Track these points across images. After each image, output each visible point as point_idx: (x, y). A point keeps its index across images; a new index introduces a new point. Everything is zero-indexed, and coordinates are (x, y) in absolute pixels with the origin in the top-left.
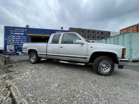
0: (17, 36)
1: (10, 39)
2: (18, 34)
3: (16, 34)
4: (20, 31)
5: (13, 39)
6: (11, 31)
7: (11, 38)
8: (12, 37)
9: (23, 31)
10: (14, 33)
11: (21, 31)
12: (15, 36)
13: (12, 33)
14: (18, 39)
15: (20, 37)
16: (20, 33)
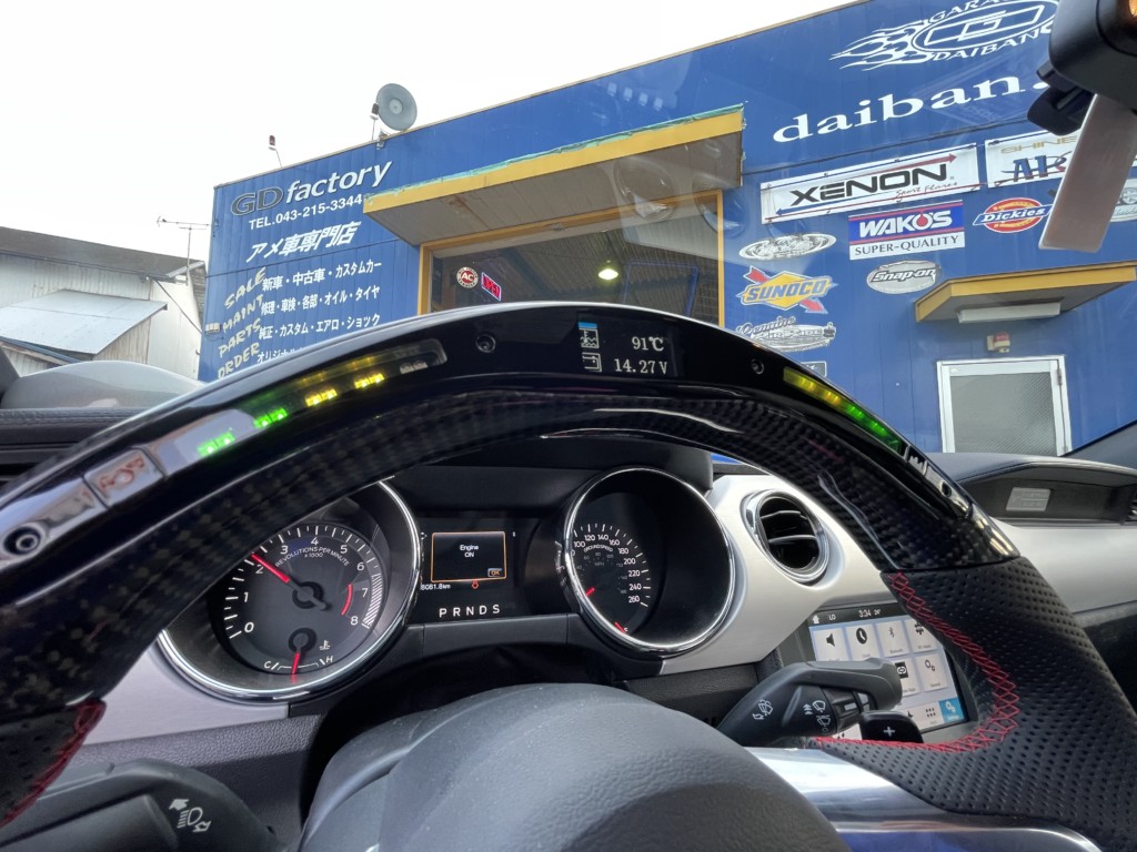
0: (298, 278)
1: (241, 325)
2: (310, 240)
3: (291, 245)
4: (322, 208)
5: (267, 320)
6: (259, 223)
7: (251, 308)
8: (258, 290)
9: (355, 191)
10: (275, 248)
11: (340, 194)
12: (278, 282)
13: (259, 248)
14: (299, 315)
15: (319, 275)
16: (328, 231)
